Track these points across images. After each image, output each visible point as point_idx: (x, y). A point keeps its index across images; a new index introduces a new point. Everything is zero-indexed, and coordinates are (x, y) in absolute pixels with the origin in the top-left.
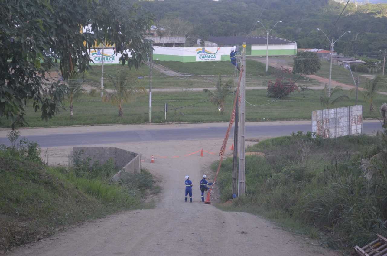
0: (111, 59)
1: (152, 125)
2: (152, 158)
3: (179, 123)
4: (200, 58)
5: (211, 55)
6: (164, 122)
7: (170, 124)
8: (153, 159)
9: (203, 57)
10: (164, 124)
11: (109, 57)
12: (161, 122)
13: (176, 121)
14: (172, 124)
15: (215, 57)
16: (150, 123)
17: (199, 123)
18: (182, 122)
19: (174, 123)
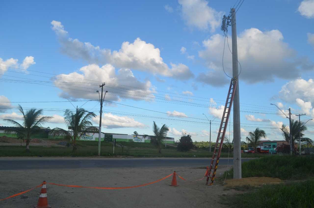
0: (91, 138)
1: (100, 157)
2: (43, 191)
3: (126, 157)
4: (135, 140)
5: (140, 139)
6: (112, 156)
7: (117, 157)
8: (43, 195)
9: (136, 140)
10: (112, 157)
11: (90, 137)
12: (109, 156)
13: (123, 155)
14: (119, 157)
15: (142, 140)
16: (98, 156)
17: (144, 157)
18: (128, 156)
19: (121, 156)
